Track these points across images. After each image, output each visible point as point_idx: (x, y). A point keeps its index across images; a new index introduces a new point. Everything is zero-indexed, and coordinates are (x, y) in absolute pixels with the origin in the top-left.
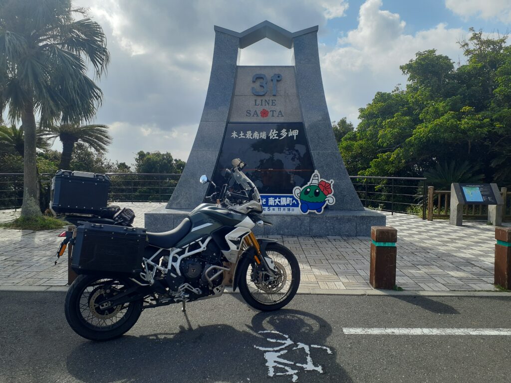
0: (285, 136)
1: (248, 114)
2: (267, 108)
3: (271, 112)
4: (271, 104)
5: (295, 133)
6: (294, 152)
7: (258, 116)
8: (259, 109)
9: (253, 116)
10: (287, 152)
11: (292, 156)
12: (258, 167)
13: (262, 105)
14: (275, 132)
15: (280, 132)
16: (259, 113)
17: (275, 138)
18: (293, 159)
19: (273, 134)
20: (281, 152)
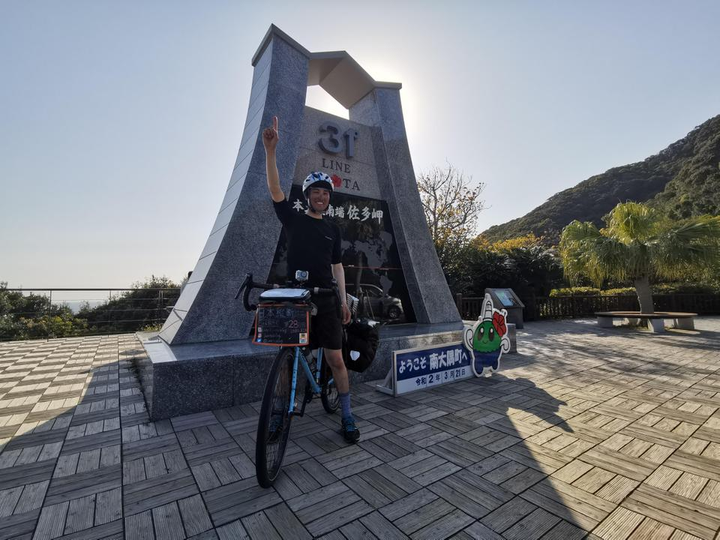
0: (367, 217)
2: (339, 173)
3: (345, 182)
4: (343, 168)
6: (380, 242)
10: (371, 241)
11: (376, 247)
13: (332, 168)
14: (355, 209)
15: (361, 211)
17: (356, 218)
18: (378, 253)
19: (353, 212)
20: (365, 241)
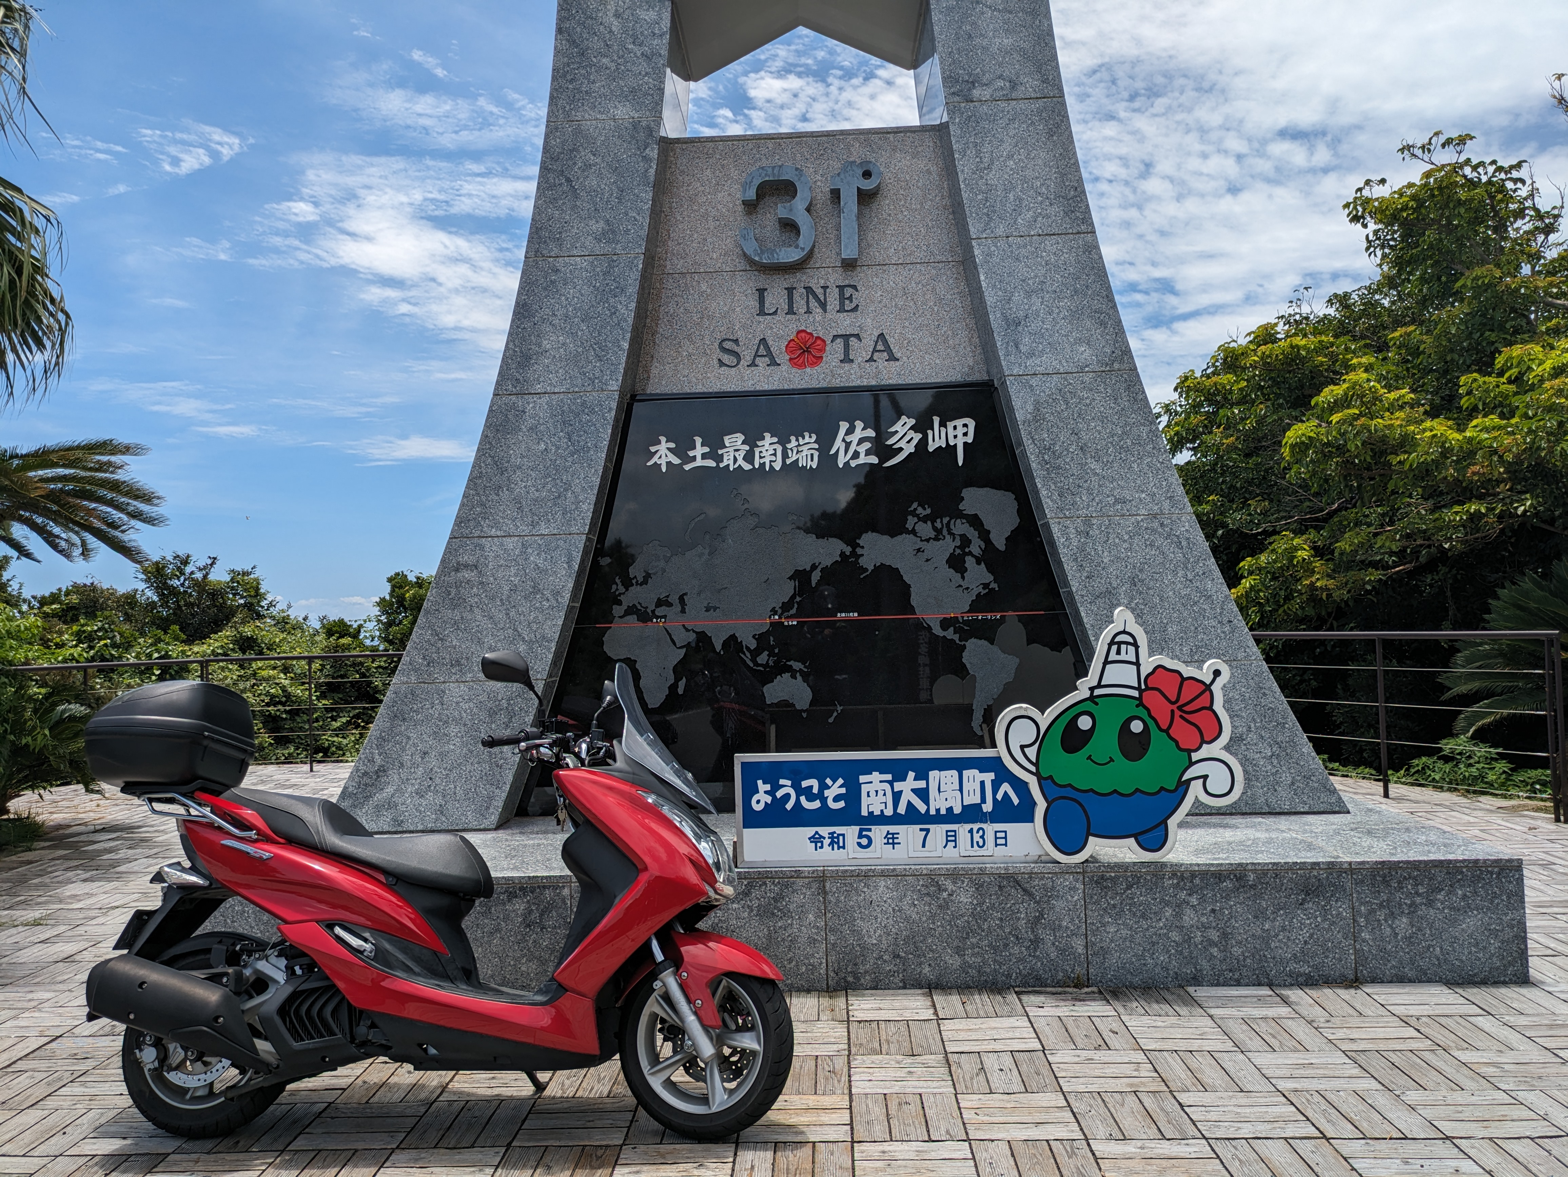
0: (909, 449)
1: (726, 358)
3: (839, 344)
4: (833, 304)
6: (961, 527)
7: (774, 363)
8: (780, 332)
9: (753, 364)
10: (925, 530)
11: (948, 545)
12: (786, 607)
13: (791, 311)
14: (860, 432)
15: (883, 434)
16: (778, 347)
18: (956, 563)
19: (852, 442)
20: (896, 528)
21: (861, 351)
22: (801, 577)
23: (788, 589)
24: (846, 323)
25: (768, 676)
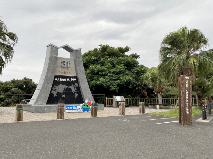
0: (72, 80)
1: (60, 73)
2: (66, 71)
3: (67, 73)
5: (75, 80)
6: (75, 86)
7: (63, 74)
8: (63, 71)
10: (73, 86)
16: (63, 72)
18: (74, 88)
19: (68, 80)
20: (71, 86)
21: (69, 73)
22: (65, 88)
23: (64, 89)
24: (68, 71)
25: (62, 95)
